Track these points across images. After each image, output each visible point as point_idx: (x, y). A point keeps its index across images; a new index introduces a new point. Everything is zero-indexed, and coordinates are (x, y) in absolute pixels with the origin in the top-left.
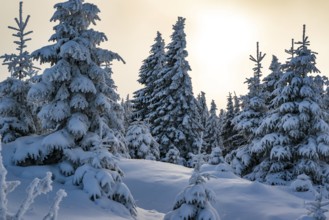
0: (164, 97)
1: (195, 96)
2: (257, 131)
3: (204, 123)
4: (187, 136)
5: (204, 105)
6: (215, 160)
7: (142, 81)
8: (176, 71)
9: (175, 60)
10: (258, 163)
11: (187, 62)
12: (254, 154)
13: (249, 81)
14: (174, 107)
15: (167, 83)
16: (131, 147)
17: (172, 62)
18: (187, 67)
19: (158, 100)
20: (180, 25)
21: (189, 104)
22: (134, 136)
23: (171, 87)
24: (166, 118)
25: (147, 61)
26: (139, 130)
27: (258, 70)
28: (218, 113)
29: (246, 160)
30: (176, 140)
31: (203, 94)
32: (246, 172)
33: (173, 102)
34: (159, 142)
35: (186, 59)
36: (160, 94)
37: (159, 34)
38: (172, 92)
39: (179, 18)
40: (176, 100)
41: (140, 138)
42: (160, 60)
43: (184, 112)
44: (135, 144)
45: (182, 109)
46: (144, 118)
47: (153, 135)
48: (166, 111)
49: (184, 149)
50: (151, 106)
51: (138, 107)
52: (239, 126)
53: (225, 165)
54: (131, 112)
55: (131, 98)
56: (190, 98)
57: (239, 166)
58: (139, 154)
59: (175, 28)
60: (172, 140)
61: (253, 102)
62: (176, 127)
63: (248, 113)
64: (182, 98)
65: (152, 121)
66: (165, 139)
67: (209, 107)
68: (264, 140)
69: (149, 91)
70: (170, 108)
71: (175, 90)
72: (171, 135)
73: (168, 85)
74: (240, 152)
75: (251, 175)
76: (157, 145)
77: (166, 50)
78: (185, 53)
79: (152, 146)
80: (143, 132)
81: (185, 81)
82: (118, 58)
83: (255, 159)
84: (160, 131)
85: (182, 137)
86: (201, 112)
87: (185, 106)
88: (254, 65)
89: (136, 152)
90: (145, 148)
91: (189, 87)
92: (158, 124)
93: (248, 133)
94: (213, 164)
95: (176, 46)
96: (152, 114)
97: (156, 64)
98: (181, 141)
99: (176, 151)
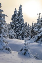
0: (17, 23)
1: (25, 23)
2: (39, 31)
3: (27, 29)
4: (23, 32)
5: (27, 25)
6: (30, 38)
7: (12, 20)
8: (20, 17)
9: (20, 15)
10: (40, 39)
11: (22, 15)
12: (39, 37)
13: (37, 20)
14: (20, 26)
15: (18, 20)
16: (10, 36)
17: (19, 15)
18: (22, 16)
19: (16, 24)
20: (20, 7)
21: (23, 25)
22: (10, 33)
23: (19, 21)
24: (18, 28)
25: (13, 15)
26: (12, 32)
27: (39, 17)
28: (30, 27)
29: (37, 38)
30: (20, 33)
31: (26, 22)
32: (37, 41)
33: (19, 25)
34: (16, 34)
35: (22, 14)
36: (16, 23)
37: (16, 9)
38: (19, 22)
39: (20, 5)
40: (20, 24)
41: (12, 33)
42: (16, 15)
43: (22, 27)
44: (11, 35)
45: (22, 26)
46: (13, 28)
47: (15, 32)
48: (18, 27)
49: (22, 35)
50: (14, 26)
51: (11, 26)
52: (35, 30)
53: (32, 40)
54: (10, 27)
55: (10, 24)
56: (23, 24)
57: (35, 40)
58: (12, 37)
59: (19, 7)
60: (19, 33)
61: (38, 25)
62: (20, 30)
63: (37, 27)
64: (21, 24)
65: (15, 29)
66: (18, 33)
67: (28, 25)
68: (41, 33)
69: (14, 22)
70: (19, 26)
71: (20, 22)
72: (19, 32)
73: (18, 21)
74: (35, 36)
75: (38, 42)
76: (16, 35)
77: (18, 12)
78: (22, 13)
79: (15, 35)
80: (13, 32)
81: (22, 20)
82: (6, 16)
83: (39, 38)
84: (16, 31)
85: (22, 33)
86: (26, 27)
87: (22, 25)
88: (38, 16)
89: (11, 37)
90: (13, 36)
91: (23, 21)
92: (16, 30)
93: (37, 32)
94: (29, 39)
95: (20, 12)
96: (15, 28)
97: (15, 16)
98: (22, 34)
99: (20, 36)
